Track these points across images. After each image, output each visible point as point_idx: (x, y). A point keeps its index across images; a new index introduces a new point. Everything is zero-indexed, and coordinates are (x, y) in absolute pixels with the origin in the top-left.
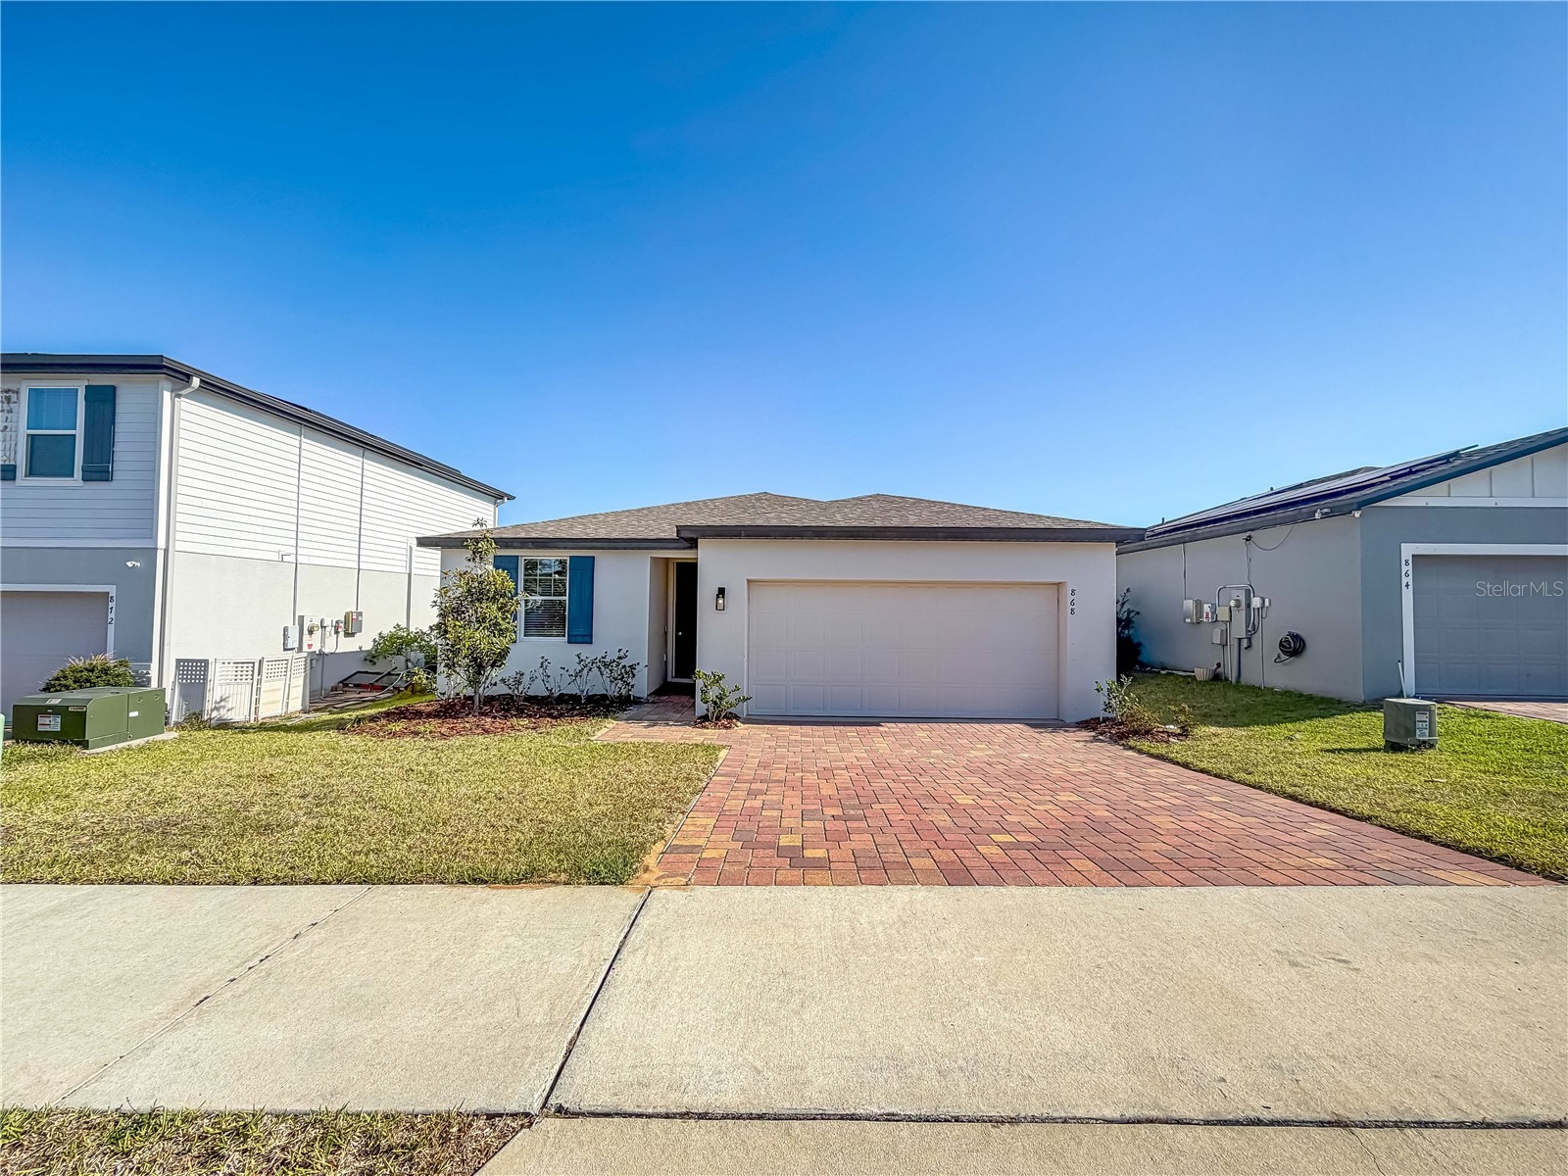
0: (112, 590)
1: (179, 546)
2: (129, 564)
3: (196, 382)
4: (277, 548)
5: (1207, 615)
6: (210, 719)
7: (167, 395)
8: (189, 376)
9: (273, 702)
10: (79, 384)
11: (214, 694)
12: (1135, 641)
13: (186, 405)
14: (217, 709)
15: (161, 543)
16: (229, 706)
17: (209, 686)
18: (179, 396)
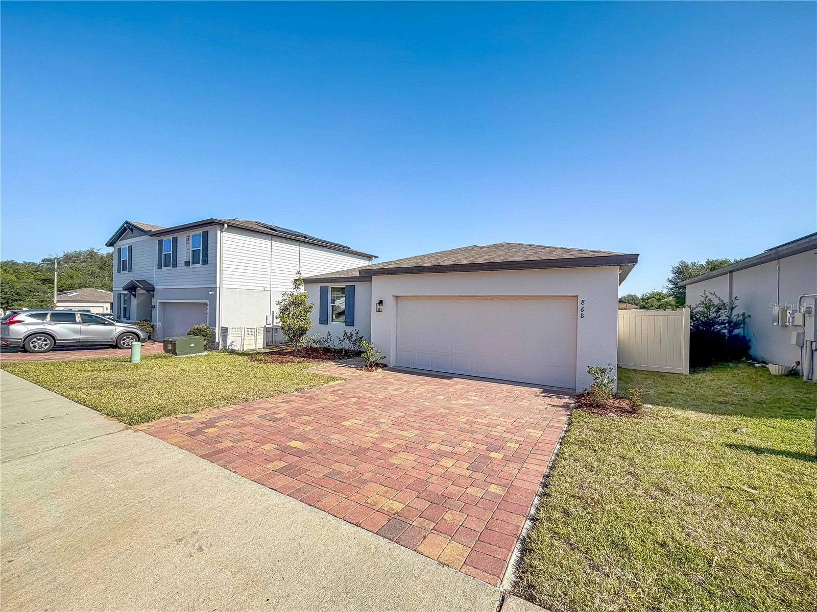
0: (207, 302)
1: (224, 286)
2: (210, 293)
3: (226, 226)
4: (262, 285)
5: (789, 320)
6: (228, 349)
7: (219, 232)
8: (224, 225)
9: (250, 344)
10: (200, 231)
11: (230, 339)
12: (748, 338)
13: (225, 234)
14: (231, 345)
15: (218, 285)
16: (235, 345)
17: (228, 337)
18: (222, 232)
